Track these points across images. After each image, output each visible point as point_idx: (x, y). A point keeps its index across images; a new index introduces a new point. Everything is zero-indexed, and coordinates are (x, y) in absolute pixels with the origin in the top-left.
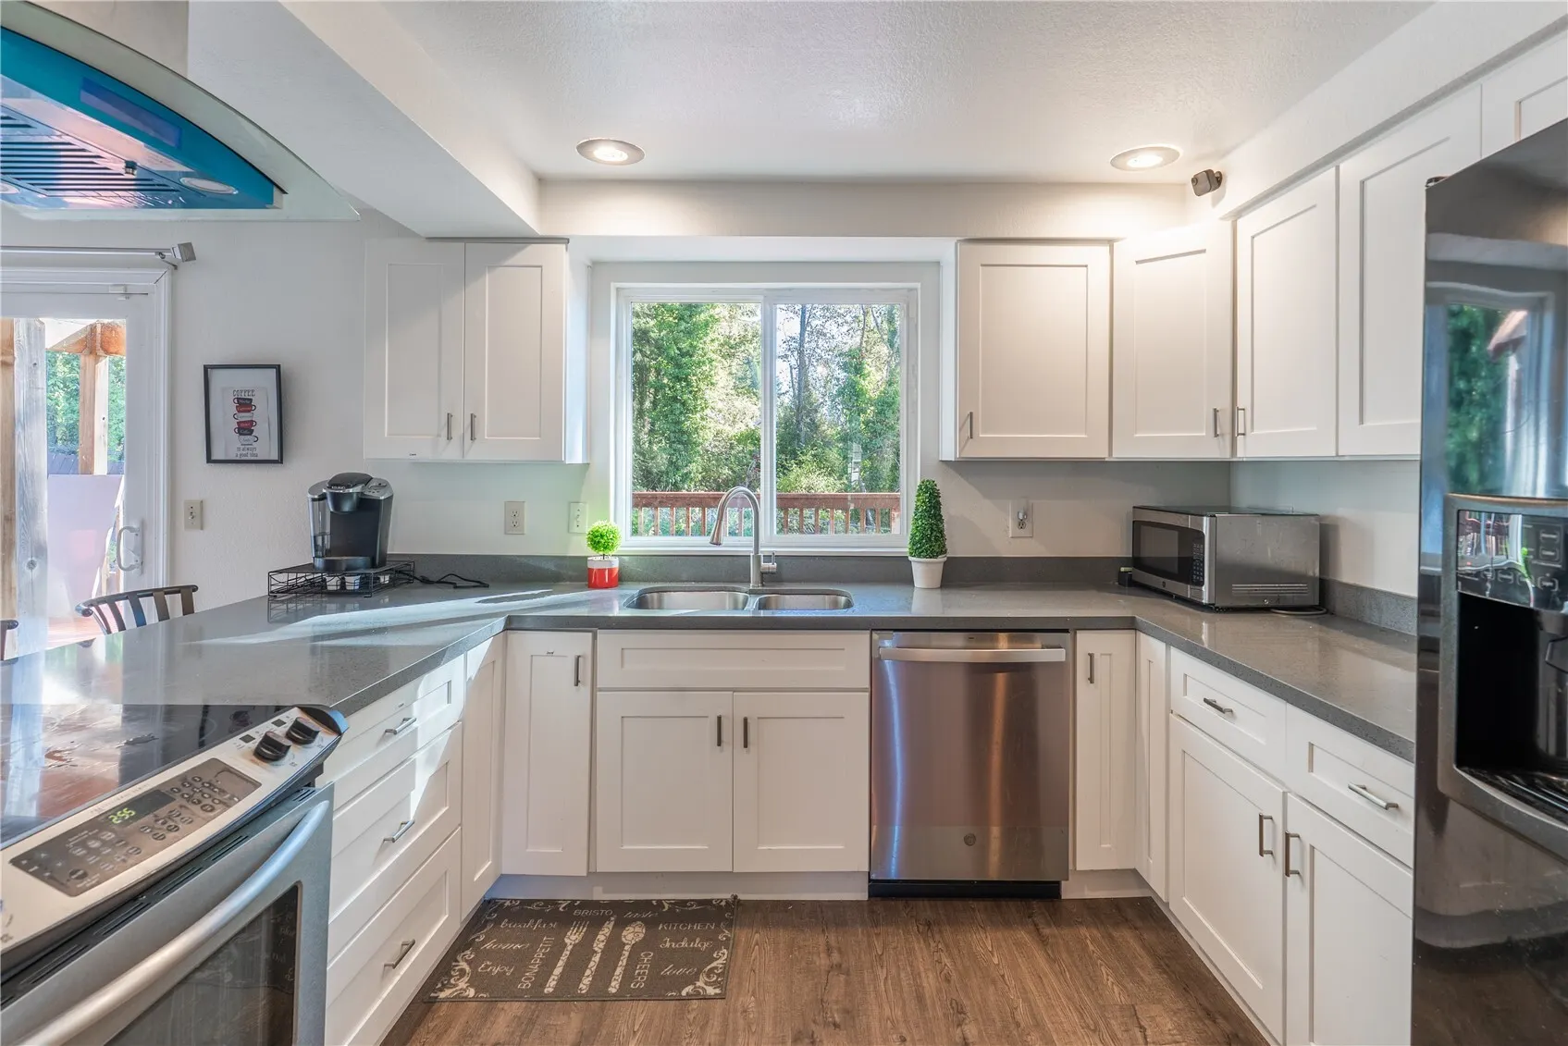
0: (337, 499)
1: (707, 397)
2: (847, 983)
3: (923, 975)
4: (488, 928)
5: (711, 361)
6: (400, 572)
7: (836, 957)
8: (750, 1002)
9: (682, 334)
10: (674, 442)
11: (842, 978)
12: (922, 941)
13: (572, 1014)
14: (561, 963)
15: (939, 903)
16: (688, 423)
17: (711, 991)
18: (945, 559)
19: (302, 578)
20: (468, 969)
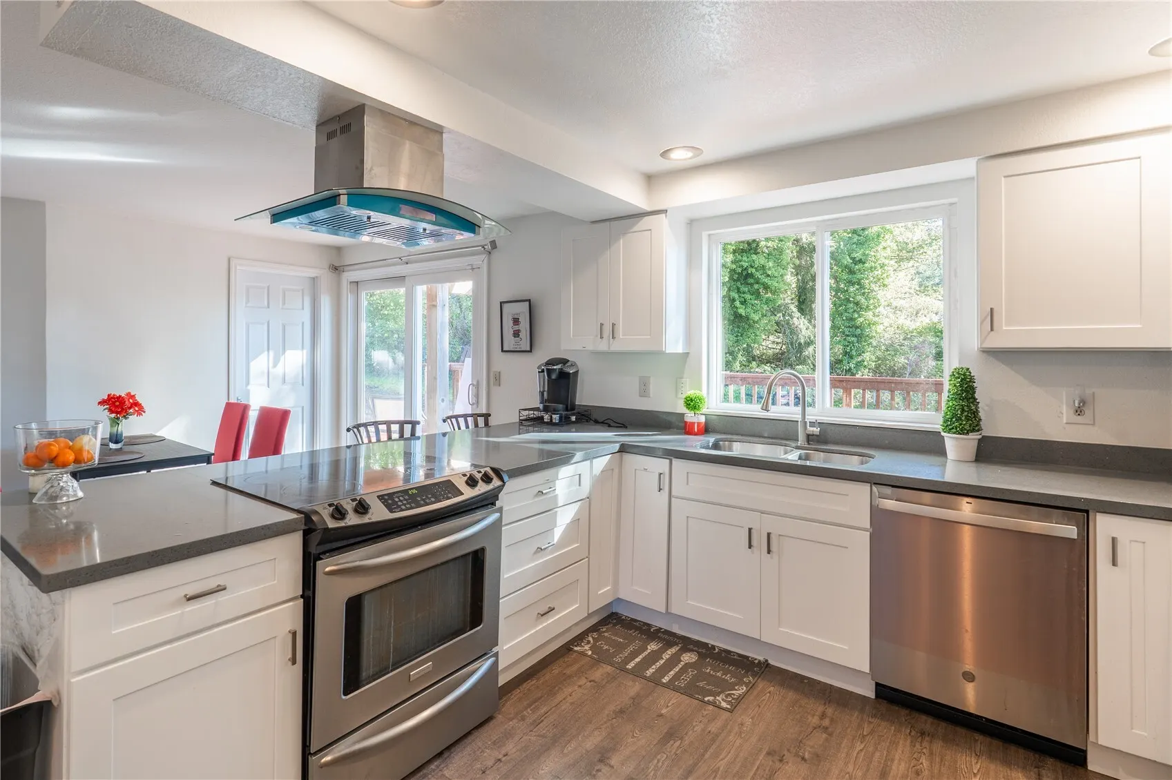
0: (549, 372)
1: (879, 296)
2: (827, 740)
3: (896, 762)
4: (609, 626)
5: (882, 266)
6: (583, 415)
7: (826, 722)
8: (748, 721)
9: (855, 246)
10: (848, 336)
11: (824, 736)
12: (909, 741)
13: (637, 683)
14: (641, 657)
15: (943, 724)
16: (861, 320)
17: (724, 705)
18: (980, 437)
19: (532, 414)
20: (592, 642)
